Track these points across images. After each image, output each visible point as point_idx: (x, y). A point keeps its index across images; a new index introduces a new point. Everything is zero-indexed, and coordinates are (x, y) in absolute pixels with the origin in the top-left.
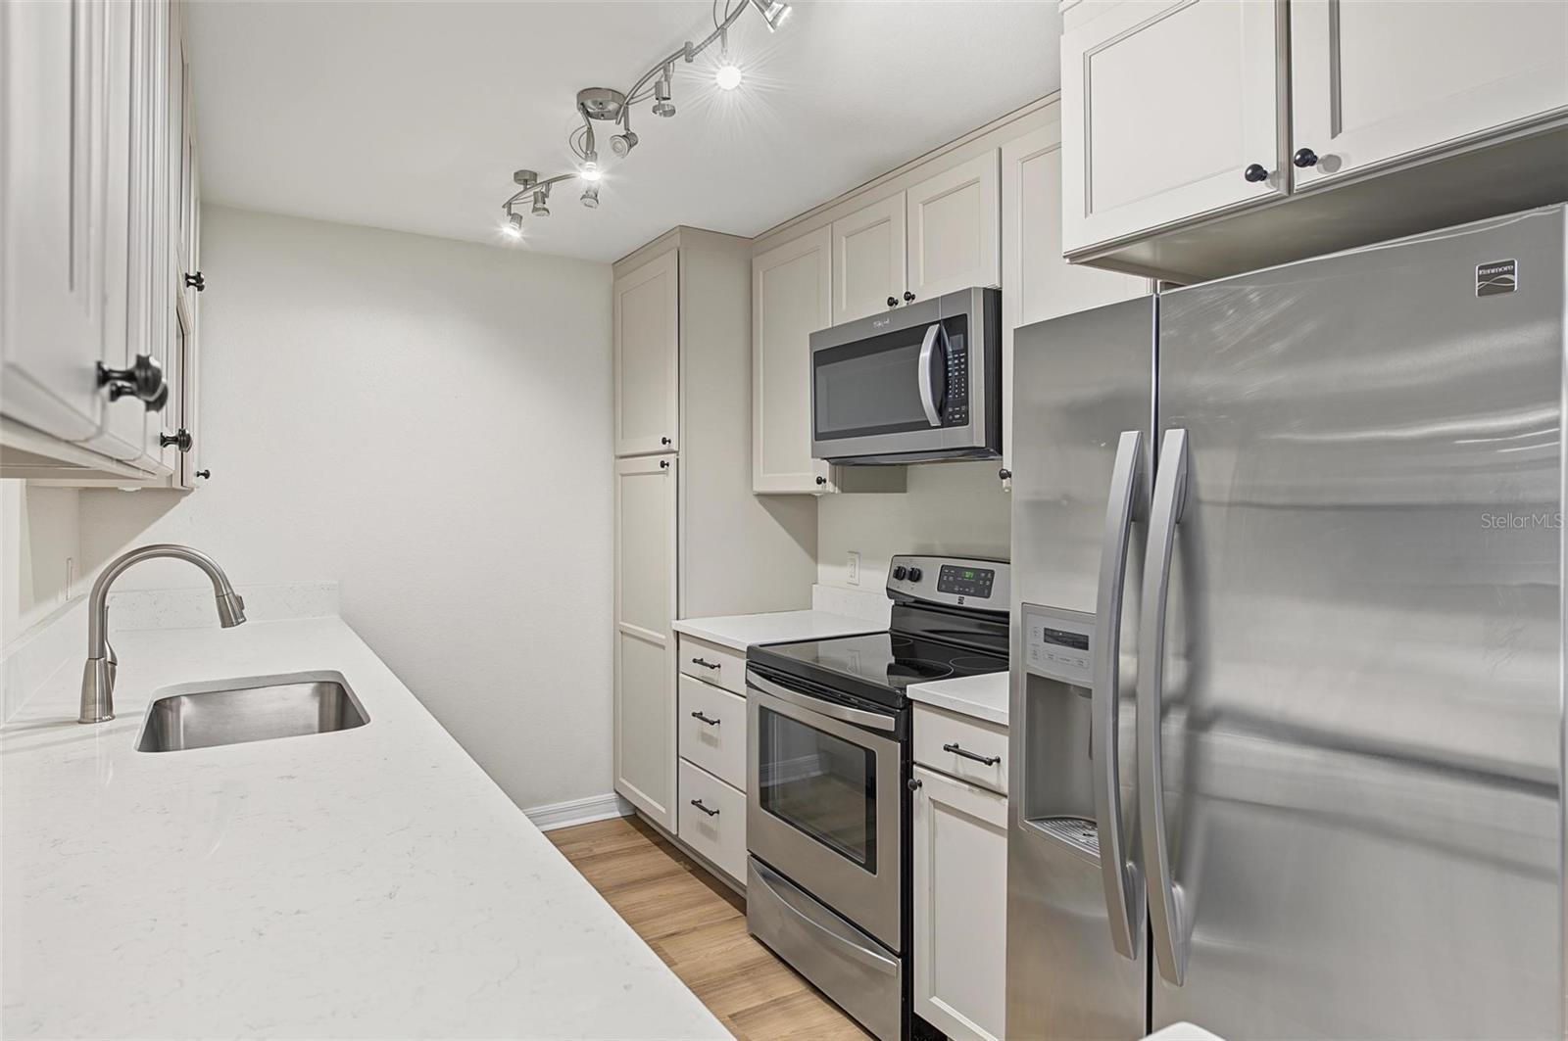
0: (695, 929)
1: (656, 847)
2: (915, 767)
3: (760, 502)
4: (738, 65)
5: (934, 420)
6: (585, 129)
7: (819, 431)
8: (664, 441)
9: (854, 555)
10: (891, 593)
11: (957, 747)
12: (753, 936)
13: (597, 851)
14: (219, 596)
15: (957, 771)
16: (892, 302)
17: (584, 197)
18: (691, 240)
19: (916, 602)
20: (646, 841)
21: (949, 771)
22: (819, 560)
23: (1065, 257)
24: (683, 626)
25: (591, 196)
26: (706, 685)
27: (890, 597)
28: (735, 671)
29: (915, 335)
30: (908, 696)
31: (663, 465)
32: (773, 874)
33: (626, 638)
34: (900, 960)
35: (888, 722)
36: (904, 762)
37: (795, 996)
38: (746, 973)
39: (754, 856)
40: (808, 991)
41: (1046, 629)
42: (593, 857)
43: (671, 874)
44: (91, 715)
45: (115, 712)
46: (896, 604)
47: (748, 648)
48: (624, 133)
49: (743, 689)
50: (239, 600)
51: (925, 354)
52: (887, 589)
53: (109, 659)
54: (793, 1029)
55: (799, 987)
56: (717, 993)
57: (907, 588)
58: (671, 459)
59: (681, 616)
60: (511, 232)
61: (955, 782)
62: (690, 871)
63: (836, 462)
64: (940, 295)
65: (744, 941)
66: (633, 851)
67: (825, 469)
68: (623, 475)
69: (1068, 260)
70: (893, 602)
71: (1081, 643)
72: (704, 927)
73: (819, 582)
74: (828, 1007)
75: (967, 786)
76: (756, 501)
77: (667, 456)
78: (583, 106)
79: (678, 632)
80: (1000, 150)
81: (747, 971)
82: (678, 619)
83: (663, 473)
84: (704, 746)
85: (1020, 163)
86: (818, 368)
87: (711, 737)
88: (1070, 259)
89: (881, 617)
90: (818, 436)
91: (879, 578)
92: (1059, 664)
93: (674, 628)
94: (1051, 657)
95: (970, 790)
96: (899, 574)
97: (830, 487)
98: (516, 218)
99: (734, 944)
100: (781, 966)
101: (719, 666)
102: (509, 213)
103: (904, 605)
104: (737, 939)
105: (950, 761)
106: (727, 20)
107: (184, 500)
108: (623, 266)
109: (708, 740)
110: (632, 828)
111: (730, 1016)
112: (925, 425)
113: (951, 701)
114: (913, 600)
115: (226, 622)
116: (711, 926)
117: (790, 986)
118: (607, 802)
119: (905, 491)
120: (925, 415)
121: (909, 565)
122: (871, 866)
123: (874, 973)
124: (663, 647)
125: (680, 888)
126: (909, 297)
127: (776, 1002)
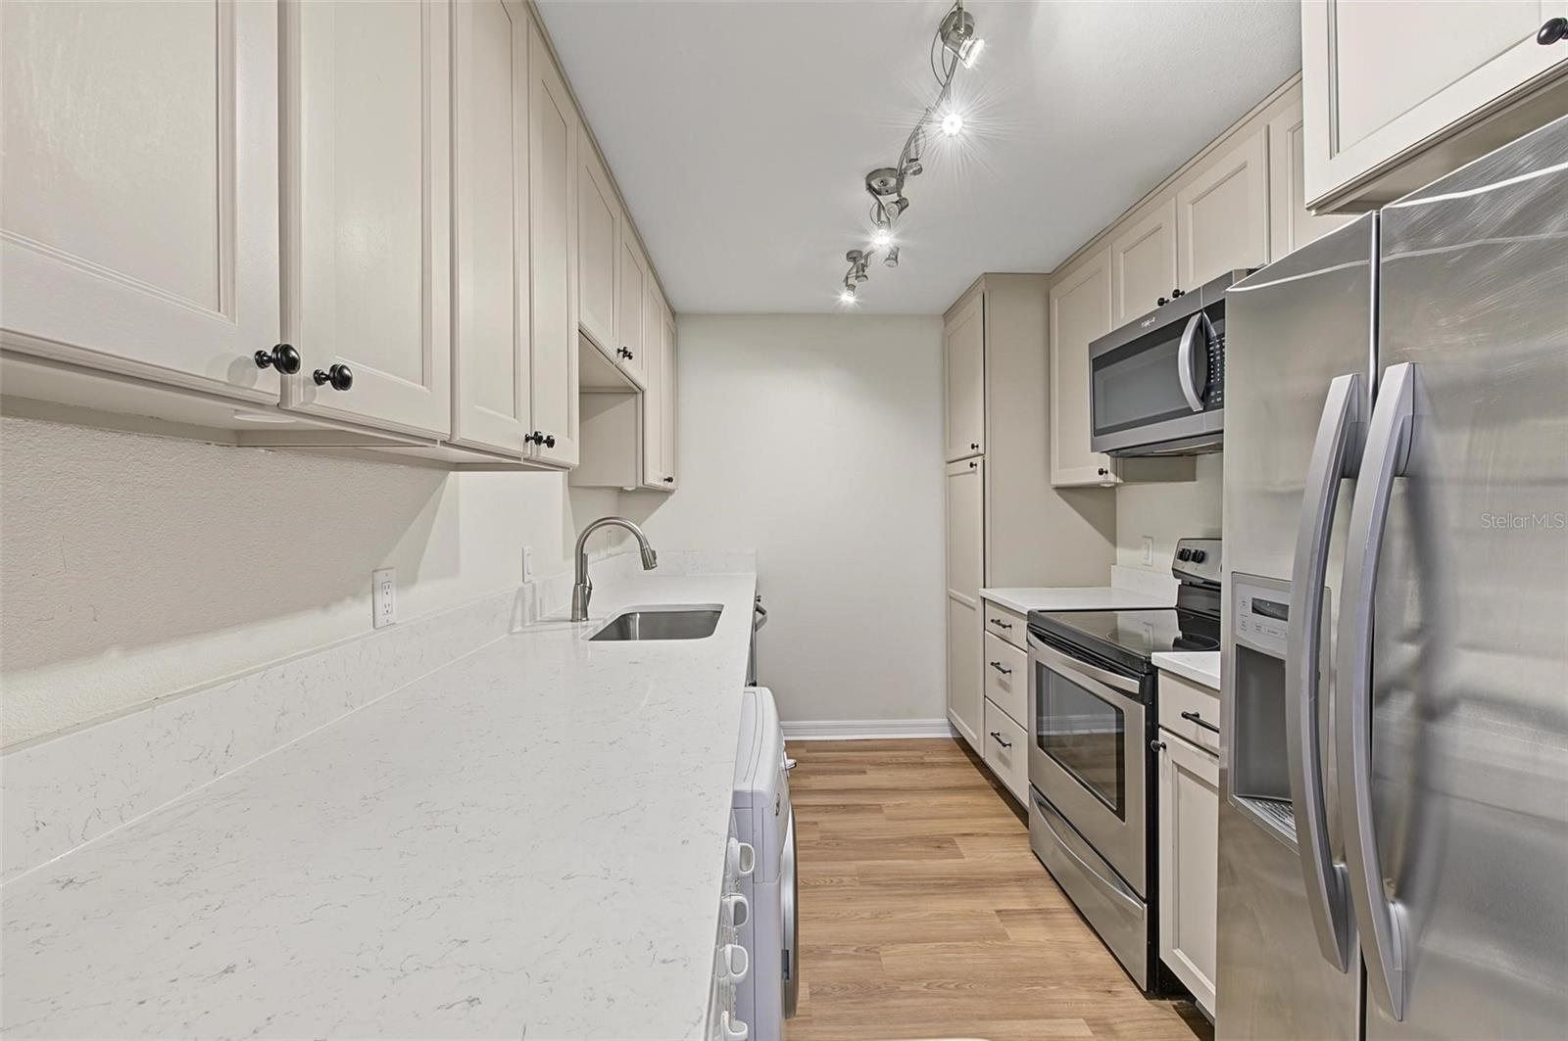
0: (986, 835)
1: (972, 765)
2: (1160, 729)
3: (1059, 494)
4: (959, 112)
5: (1196, 405)
6: (876, 205)
7: (1098, 427)
8: (973, 447)
9: (1149, 540)
10: (1177, 573)
11: (1198, 716)
12: (1034, 852)
13: (927, 759)
14: (642, 550)
15: (1197, 738)
16: (1161, 302)
17: (887, 259)
18: (994, 283)
19: (1204, 583)
20: (967, 760)
21: (1191, 739)
22: (1118, 544)
23: (1309, 209)
24: (988, 593)
25: (893, 256)
26: (1001, 641)
27: (1176, 577)
28: (1020, 631)
29: (1176, 329)
30: (1153, 663)
31: (972, 465)
32: (1045, 804)
33: (953, 601)
34: (1145, 905)
35: (1133, 685)
36: (1149, 724)
37: (1058, 911)
38: (1020, 880)
39: (1033, 785)
40: (1071, 910)
41: (1253, 599)
42: (922, 764)
43: (979, 788)
44: (575, 617)
45: (589, 616)
46: (1183, 584)
47: (1029, 612)
48: (898, 199)
49: (1025, 646)
50: (654, 553)
51: (1185, 344)
52: (1173, 569)
53: (588, 585)
54: (1047, 938)
55: (1065, 905)
56: (991, 889)
57: (1189, 567)
58: (978, 461)
59: (987, 585)
60: (847, 298)
61: (1196, 749)
62: (995, 789)
63: (1117, 453)
64: (1201, 285)
65: (1026, 853)
66: (954, 765)
67: (1106, 462)
68: (950, 476)
69: (1313, 212)
70: (1179, 582)
71: (1280, 612)
72: (994, 835)
73: (1118, 562)
74: (1089, 931)
75: (1208, 755)
76: (1055, 494)
77: (978, 458)
78: (870, 188)
79: (984, 599)
80: (1268, 127)
81: (1022, 879)
82: (984, 587)
83: (973, 472)
84: (1000, 689)
85: (1290, 134)
86: (1096, 373)
87: (1005, 683)
88: (1318, 209)
89: (1168, 593)
90: (1097, 432)
91: (1168, 558)
92: (1267, 638)
93: (980, 594)
94: (1258, 628)
95: (1210, 760)
96: (1183, 555)
97: (1111, 477)
98: (852, 287)
99: (1016, 854)
100: (1052, 883)
101: (1010, 626)
102: (847, 285)
103: (1191, 584)
104: (1020, 851)
105: (1190, 729)
106: (948, 77)
107: (671, 498)
108: (948, 315)
109: (1005, 686)
110: (959, 748)
111: (997, 911)
112: (1189, 412)
113: (1191, 670)
114: (1202, 581)
115: (647, 566)
116: (1000, 835)
117: (1054, 900)
118: (942, 725)
119: (1194, 480)
120: (1187, 403)
121: (1193, 547)
122: (1120, 813)
123: (1125, 912)
124: (974, 609)
125: (984, 800)
126: (1176, 294)
127: (1040, 911)
